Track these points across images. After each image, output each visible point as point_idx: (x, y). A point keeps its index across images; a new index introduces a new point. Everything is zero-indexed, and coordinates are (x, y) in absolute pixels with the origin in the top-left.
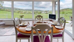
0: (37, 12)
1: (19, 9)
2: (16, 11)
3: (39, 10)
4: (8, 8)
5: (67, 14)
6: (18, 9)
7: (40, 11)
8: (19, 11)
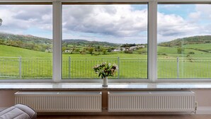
0: (99, 48)
1: (43, 39)
2: (36, 44)
3: (105, 43)
4: (14, 36)
5: (191, 53)
6: (41, 39)
7: (108, 44)
8: (45, 44)
